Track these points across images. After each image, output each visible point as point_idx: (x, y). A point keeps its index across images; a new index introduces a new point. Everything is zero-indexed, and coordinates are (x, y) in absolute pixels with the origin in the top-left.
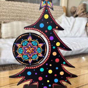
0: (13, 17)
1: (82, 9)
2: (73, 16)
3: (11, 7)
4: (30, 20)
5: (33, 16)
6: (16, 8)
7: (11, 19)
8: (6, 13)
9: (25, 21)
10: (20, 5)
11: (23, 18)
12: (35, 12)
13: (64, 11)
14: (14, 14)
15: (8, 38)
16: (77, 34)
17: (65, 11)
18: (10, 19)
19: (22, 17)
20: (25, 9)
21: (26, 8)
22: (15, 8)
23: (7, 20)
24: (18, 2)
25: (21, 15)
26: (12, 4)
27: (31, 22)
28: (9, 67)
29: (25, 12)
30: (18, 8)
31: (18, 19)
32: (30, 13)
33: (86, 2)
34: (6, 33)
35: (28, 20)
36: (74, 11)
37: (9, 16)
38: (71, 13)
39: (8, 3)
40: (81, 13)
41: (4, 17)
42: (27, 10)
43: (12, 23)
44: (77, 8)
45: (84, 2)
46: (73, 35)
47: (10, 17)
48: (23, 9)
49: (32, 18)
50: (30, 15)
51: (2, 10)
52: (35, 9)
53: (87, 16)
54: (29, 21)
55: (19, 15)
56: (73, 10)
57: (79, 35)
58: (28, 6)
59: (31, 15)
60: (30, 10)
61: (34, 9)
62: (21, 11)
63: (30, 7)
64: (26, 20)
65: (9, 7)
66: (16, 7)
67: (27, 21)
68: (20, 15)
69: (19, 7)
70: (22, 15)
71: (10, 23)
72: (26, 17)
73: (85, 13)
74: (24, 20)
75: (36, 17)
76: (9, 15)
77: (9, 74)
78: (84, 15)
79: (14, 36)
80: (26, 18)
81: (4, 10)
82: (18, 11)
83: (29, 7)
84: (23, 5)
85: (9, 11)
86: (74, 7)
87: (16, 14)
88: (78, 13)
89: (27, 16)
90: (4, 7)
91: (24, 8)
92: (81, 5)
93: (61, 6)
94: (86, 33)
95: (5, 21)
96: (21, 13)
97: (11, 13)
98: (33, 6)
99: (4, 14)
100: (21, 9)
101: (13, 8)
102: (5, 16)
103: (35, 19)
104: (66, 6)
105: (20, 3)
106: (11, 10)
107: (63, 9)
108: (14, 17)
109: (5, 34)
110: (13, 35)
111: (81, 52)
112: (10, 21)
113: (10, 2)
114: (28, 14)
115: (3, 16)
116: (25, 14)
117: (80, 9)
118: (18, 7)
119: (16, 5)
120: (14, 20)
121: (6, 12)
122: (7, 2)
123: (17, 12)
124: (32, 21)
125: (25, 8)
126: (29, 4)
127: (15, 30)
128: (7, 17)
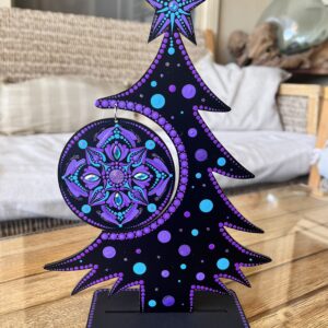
0: (38, 64)
1: (264, 41)
2: (236, 62)
3: (30, 30)
4: (96, 75)
5: (106, 59)
6: (49, 33)
7: (31, 68)
8: (13, 48)
9: (77, 77)
10: (61, 25)
11: (73, 65)
12: (112, 47)
13: (206, 46)
14: (41, 54)
15: (22, 133)
16: (250, 119)
17: (212, 43)
18: (28, 69)
19: (69, 63)
20: (78, 37)
21: (82, 33)
22: (44, 33)
23: (16, 71)
24: (55, 14)
25: (65, 55)
26: (36, 19)
27: (98, 79)
28: (26, 228)
29: (80, 47)
30: (54, 34)
31: (54, 68)
32: (96, 49)
33: (277, 16)
34: (15, 117)
35: (90, 72)
36: (241, 45)
37: (26, 58)
38: (232, 52)
39: (22, 17)
40: (262, 53)
41: (8, 63)
42: (86, 40)
43: (35, 81)
44: (250, 38)
45: (271, 19)
46: (236, 123)
47: (29, 64)
48: (72, 36)
49: (101, 66)
50: (96, 57)
52: (113, 37)
53: (280, 62)
54: (93, 77)
55: (57, 55)
56: (237, 43)
57: (257, 124)
58: (91, 28)
59: (99, 55)
60: (97, 40)
61: (109, 38)
62: (67, 43)
63: (95, 30)
64: (84, 74)
65: (26, 31)
66: (50, 29)
67: (87, 76)
68: (61, 57)
69: (58, 29)
70: (71, 55)
71: (27, 82)
72: (83, 63)
73: (273, 53)
74: (77, 72)
75: (114, 62)
76: (25, 55)
77: (26, 246)
79: (43, 126)
80: (81, 66)
81: (6, 40)
82: (55, 44)
83: (91, 32)
84: (72, 24)
85: (23, 43)
86: (241, 34)
87: (48, 54)
88: (251, 53)
89: (84, 59)
90: (8, 30)
91: (76, 34)
92: (263, 27)
93: (199, 30)
94: (277, 117)
95: (10, 75)
96: (66, 51)
97: (29, 49)
98: (106, 28)
99: (6, 50)
100: (66, 35)
101: (38, 32)
102: (10, 60)
103: (113, 70)
104: (215, 31)
105: (61, 16)
106: (32, 39)
107: (204, 37)
109: (13, 118)
110: (37, 124)
112: (28, 76)
113: (28, 11)
114: (89, 54)
116: (79, 52)
117: (259, 42)
118: (54, 30)
119: (50, 21)
120: (43, 73)
121: (16, 45)
122: (18, 12)
123: (52, 48)
124: (102, 76)
125: (81, 35)
126: (92, 19)
127: (46, 107)
128: (17, 63)
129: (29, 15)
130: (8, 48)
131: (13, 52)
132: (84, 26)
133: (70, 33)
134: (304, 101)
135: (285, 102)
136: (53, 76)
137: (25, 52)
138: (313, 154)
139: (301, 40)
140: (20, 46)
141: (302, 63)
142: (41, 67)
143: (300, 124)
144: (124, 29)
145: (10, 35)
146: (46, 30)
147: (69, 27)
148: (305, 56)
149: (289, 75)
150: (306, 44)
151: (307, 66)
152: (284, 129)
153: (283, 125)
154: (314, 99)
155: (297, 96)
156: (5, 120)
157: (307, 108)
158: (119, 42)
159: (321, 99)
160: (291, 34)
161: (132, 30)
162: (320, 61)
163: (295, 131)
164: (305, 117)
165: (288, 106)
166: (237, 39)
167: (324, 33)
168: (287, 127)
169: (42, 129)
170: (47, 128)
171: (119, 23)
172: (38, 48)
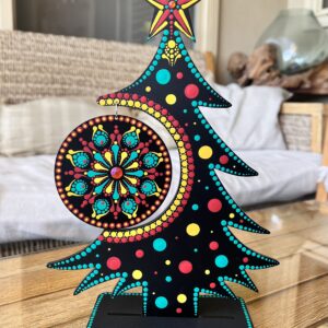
0: (39, 86)
1: (264, 62)
2: (237, 82)
3: (32, 52)
5: (107, 81)
6: (50, 55)
7: (32, 89)
8: (14, 70)
9: (79, 98)
10: (62, 47)
11: (74, 87)
12: (113, 69)
13: (207, 67)
15: (23, 154)
16: (253, 139)
17: (212, 66)
18: (29, 91)
19: (70, 84)
20: (79, 59)
22: (45, 55)
23: (17, 93)
24: (57, 37)
25: (64, 76)
26: (37, 41)
29: (82, 68)
30: (56, 56)
31: (56, 89)
32: (97, 71)
33: (275, 38)
34: (15, 138)
36: (241, 66)
37: (27, 80)
38: (232, 73)
39: (23, 40)
40: (262, 74)
41: (9, 85)
43: (36, 103)
44: (250, 59)
45: (270, 41)
46: (239, 142)
47: (31, 85)
48: (73, 58)
49: (103, 87)
50: (98, 79)
51: (2, 61)
52: (114, 59)
53: (280, 83)
55: (58, 77)
56: (237, 64)
57: (260, 143)
58: (92, 50)
59: (100, 77)
60: (98, 61)
61: (110, 59)
62: (68, 65)
63: (96, 52)
64: (85, 95)
65: (27, 53)
66: (51, 51)
67: (86, 98)
68: (63, 79)
69: (60, 51)
70: (72, 77)
71: (28, 104)
72: (84, 85)
73: (274, 74)
74: (78, 94)
76: (27, 78)
78: (273, 78)
79: (43, 146)
80: (82, 88)
81: (8, 62)
82: (56, 66)
83: (92, 54)
84: (73, 46)
85: (25, 65)
86: (240, 55)
87: (49, 76)
88: (251, 73)
89: (86, 80)
90: (10, 52)
91: (77, 56)
92: (262, 48)
93: (199, 52)
94: (280, 137)
95: (11, 96)
96: (67, 73)
97: (31, 71)
98: (107, 50)
99: (7, 72)
100: (67, 57)
101: (39, 54)
102: (11, 81)
104: (215, 52)
105: (63, 38)
106: (34, 61)
107: (204, 59)
108: (43, 85)
109: (12, 139)
110: (37, 145)
111: (268, 195)
112: (29, 97)
113: (30, 34)
114: (90, 76)
115: (5, 81)
116: (80, 73)
117: (259, 62)
118: (56, 52)
119: (51, 44)
120: (44, 95)
121: (17, 67)
122: (20, 35)
123: (53, 69)
125: (82, 57)
126: (93, 41)
127: (47, 128)
128: (19, 85)
129: (31, 38)
130: (10, 70)
131: (15, 73)
132: (86, 48)
133: (71, 55)
134: (306, 119)
135: (287, 121)
136: (54, 98)
137: (26, 74)
138: (320, 172)
139: (299, 61)
140: (21, 67)
141: (302, 83)
142: (42, 89)
143: (303, 142)
144: (125, 51)
145: (11, 57)
146: (47, 52)
147: (70, 49)
148: (305, 76)
149: (291, 95)
150: (305, 64)
151: (307, 85)
152: (287, 148)
153: (286, 143)
154: (316, 117)
155: (299, 115)
156: (5, 142)
157: (310, 126)
158: (120, 64)
159: (324, 116)
160: (289, 55)
161: (133, 52)
162: (319, 81)
163: (298, 149)
164: (309, 135)
165: (291, 124)
166: (237, 60)
167: (322, 54)
168: (291, 146)
169: (43, 150)
170: (48, 149)
171: (120, 45)
172: (40, 70)
